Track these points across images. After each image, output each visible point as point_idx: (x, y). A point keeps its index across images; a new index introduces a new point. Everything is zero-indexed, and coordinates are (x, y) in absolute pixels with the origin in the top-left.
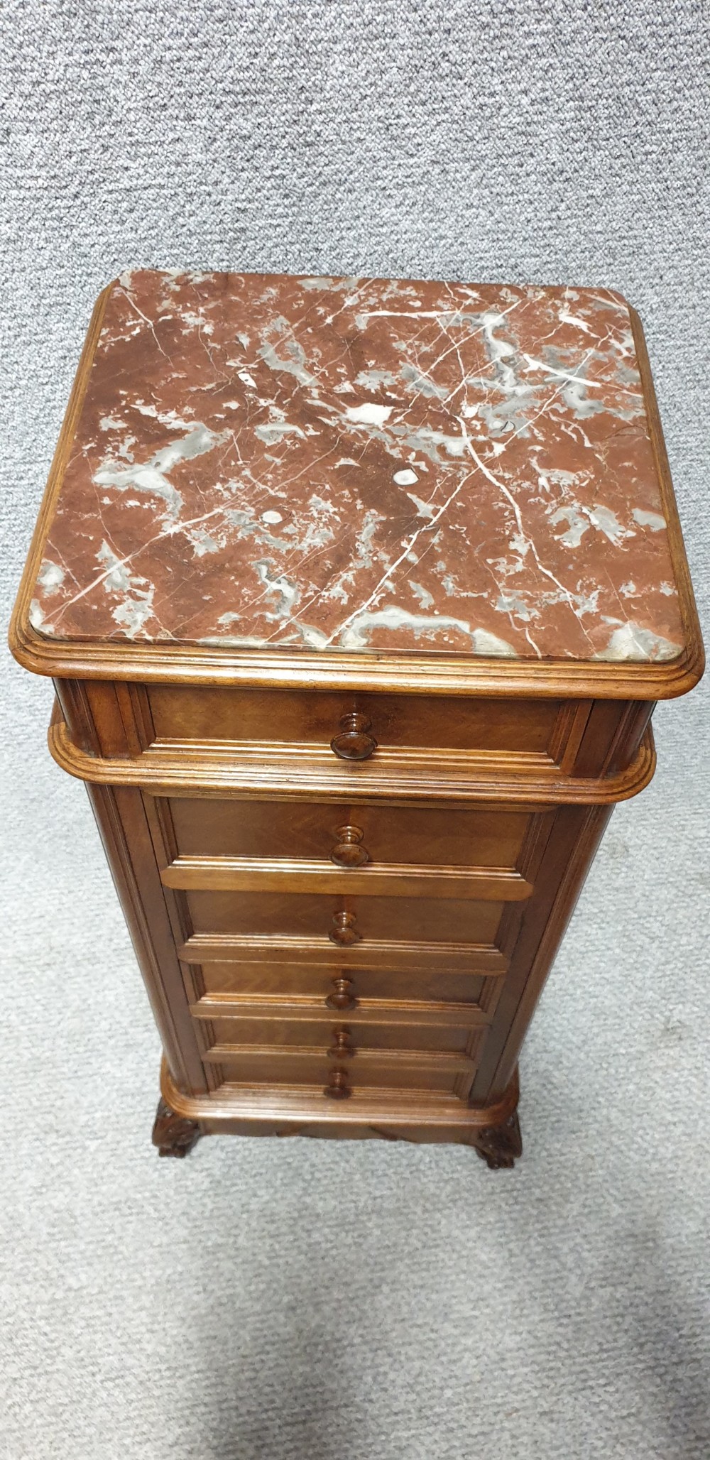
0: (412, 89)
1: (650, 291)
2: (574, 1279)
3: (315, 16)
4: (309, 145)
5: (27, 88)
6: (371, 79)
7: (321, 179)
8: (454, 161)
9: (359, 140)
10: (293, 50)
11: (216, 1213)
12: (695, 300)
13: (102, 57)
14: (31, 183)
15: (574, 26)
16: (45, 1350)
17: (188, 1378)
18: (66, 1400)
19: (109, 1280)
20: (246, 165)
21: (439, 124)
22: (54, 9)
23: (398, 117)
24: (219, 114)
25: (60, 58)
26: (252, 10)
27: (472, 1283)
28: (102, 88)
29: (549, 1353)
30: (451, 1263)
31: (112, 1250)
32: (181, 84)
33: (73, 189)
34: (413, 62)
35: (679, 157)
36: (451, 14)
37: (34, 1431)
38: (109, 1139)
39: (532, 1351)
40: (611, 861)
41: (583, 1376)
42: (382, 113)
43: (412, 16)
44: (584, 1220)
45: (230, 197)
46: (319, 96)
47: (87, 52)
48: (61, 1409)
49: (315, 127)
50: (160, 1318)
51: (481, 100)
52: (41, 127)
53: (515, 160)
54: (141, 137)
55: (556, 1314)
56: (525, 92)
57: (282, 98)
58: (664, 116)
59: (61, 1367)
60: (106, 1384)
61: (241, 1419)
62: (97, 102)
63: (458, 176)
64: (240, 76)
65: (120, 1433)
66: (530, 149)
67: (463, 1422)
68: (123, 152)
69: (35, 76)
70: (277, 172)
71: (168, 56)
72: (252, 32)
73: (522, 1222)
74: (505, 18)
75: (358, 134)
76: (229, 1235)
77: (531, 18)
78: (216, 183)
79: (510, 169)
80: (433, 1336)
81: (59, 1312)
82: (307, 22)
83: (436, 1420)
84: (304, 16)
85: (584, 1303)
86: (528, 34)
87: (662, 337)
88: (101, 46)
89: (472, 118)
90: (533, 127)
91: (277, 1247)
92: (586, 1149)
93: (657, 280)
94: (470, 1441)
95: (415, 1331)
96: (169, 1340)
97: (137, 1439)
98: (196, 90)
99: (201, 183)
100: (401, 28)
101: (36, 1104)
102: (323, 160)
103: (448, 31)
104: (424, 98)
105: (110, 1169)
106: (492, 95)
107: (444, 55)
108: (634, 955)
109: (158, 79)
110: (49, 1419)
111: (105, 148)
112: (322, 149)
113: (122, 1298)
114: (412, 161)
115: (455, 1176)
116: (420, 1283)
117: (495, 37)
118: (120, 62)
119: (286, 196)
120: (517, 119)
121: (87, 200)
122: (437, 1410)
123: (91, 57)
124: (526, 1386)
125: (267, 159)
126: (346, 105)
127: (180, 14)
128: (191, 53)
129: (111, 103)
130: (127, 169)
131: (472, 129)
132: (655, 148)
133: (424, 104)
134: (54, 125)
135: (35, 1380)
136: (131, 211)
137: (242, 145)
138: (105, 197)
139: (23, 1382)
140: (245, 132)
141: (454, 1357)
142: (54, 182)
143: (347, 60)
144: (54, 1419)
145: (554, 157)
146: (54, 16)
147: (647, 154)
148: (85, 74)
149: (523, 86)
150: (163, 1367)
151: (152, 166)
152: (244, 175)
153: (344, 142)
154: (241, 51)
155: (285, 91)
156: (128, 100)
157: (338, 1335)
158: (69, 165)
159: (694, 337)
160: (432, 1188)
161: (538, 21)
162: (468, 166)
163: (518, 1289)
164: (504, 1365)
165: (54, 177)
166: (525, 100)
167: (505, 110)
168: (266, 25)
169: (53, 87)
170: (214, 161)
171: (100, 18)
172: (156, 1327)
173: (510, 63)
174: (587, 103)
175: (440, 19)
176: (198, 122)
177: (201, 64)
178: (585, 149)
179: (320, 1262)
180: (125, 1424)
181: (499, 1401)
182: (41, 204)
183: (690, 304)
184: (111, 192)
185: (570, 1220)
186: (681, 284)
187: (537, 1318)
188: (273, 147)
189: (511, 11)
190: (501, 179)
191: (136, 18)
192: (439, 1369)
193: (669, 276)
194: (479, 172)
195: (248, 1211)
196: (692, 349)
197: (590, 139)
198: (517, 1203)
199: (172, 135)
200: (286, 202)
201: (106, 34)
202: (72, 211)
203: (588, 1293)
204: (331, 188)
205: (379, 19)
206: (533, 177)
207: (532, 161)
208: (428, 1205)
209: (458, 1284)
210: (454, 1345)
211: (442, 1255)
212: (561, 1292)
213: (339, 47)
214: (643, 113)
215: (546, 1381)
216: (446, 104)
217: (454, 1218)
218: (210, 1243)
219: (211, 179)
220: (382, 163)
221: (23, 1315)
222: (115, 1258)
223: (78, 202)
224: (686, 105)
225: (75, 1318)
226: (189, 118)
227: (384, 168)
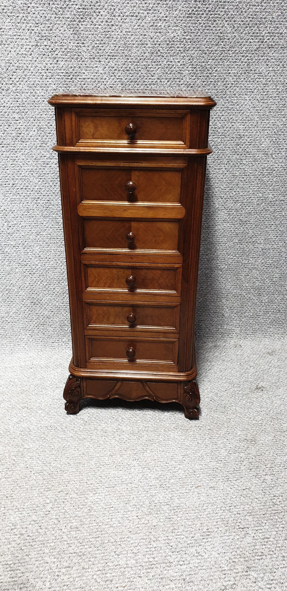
0: (152, 58)
1: (218, 122)
2: (223, 451)
3: (129, 38)
4: (128, 70)
5: (63, 50)
6: (142, 54)
7: (130, 80)
8: (163, 79)
9: (140, 70)
10: (124, 46)
11: (84, 430)
12: (231, 126)
13: (81, 45)
14: (61, 74)
15: (189, 46)
16: (13, 464)
17: (68, 473)
18: (19, 478)
19: (41, 446)
20: (113, 75)
21: (158, 68)
22: (72, 32)
23: (149, 65)
24: (106, 61)
25: (72, 44)
26: (115, 36)
27: (183, 451)
28: (80, 52)
29: (213, 471)
30: (175, 445)
31: (43, 438)
32: (98, 53)
33: (71, 76)
34: (152, 51)
35: (219, 84)
36: (160, 40)
37: (5, 486)
38: (46, 410)
39: (206, 470)
40: (235, 348)
41: (227, 477)
42: (145, 64)
43: (151, 40)
44: (227, 435)
45: (108, 83)
46: (130, 58)
47: (78, 43)
48: (17, 480)
49: (129, 66)
50: (59, 457)
51: (168, 63)
52: (65, 60)
53: (178, 80)
54: (88, 65)
55: (216, 460)
56: (179, 62)
57: (121, 58)
58: (213, 72)
59: (19, 469)
60: (35, 474)
61: (88, 486)
62: (79, 55)
63: (164, 83)
64: (112, 52)
65: (39, 488)
66: (182, 77)
67: (178, 489)
68: (84, 69)
69: (65, 47)
70: (120, 77)
71: (96, 45)
72: (115, 41)
73: (202, 435)
74: (172, 43)
75: (139, 69)
76: (89, 436)
77: (179, 43)
78: (105, 79)
79: (177, 83)
80: (167, 465)
81: (20, 454)
82: (127, 39)
83: (167, 488)
84: (127, 38)
85: (227, 457)
86: (178, 47)
87: (223, 137)
88: (81, 42)
89: (167, 68)
90: (182, 72)
91: (107, 439)
92: (227, 417)
93: (219, 119)
94: (181, 495)
95: (160, 463)
96: (62, 463)
97: (46, 490)
98: (102, 54)
99: (101, 79)
100: (149, 43)
101: (21, 401)
102: (131, 75)
103: (159, 44)
104: (155, 61)
105: (46, 418)
106: (171, 62)
107: (159, 50)
108: (244, 370)
109: (93, 51)
110: (12, 483)
111: (80, 67)
112: (131, 72)
113: (45, 451)
114: (153, 78)
115: (177, 422)
116: (162, 450)
117: (170, 47)
118: (85, 46)
119: (122, 84)
120: (178, 69)
121: (74, 80)
122: (168, 485)
123: (78, 45)
124: (204, 480)
125: (117, 74)
126: (136, 61)
127: (99, 36)
128: (101, 45)
129: (82, 56)
130: (84, 73)
131: (167, 70)
132: (212, 80)
133: (155, 62)
134: (68, 60)
135: (8, 472)
136: (84, 84)
137: (112, 69)
138: (78, 80)
139: (3, 473)
140: (112, 66)
141: (174, 471)
142: (67, 74)
143: (136, 49)
144: (14, 483)
145: (188, 80)
146: (71, 34)
147: (211, 82)
148: (77, 48)
149: (178, 60)
150: (59, 470)
151: (90, 73)
152: (112, 77)
153: (136, 70)
154: (112, 45)
155: (122, 56)
156: (86, 55)
157: (129, 464)
158: (71, 70)
159: (232, 138)
160: (168, 425)
161: (180, 44)
162: (167, 81)
163: (201, 453)
164: (195, 473)
165: (67, 73)
166: (179, 64)
167: (174, 66)
168: (118, 39)
169: (69, 50)
170: (105, 73)
171: (81, 35)
172: (57, 459)
173: (174, 54)
174: (194, 66)
175: (157, 41)
176: (102, 63)
177: (103, 48)
178: (195, 79)
179: (123, 443)
180: (42, 485)
181: (193, 483)
182: (63, 80)
183: (229, 127)
184: (80, 79)
185: (221, 435)
186: (226, 121)
187: (208, 461)
188: (119, 70)
189: (173, 41)
190: (175, 85)
191: (89, 36)
192: (169, 474)
193: (222, 118)
194: (169, 83)
195: (97, 429)
196: (232, 141)
197: (196, 76)
198: (200, 430)
199: (95, 66)
200: (122, 86)
201: (82, 39)
202: (70, 83)
203: (229, 455)
204: (133, 83)
205: (143, 40)
206: (183, 85)
207: (182, 81)
208: (166, 429)
209: (177, 451)
210: (175, 467)
211: (171, 443)
212: (218, 454)
213: (134, 46)
214: (208, 71)
215: (212, 478)
216: (160, 63)
217: (176, 433)
218: (81, 438)
219: (104, 77)
220: (145, 77)
221: (6, 454)
222: (44, 441)
223: (72, 80)
224: (219, 70)
225: (26, 456)
226: (100, 62)
227: (146, 79)
